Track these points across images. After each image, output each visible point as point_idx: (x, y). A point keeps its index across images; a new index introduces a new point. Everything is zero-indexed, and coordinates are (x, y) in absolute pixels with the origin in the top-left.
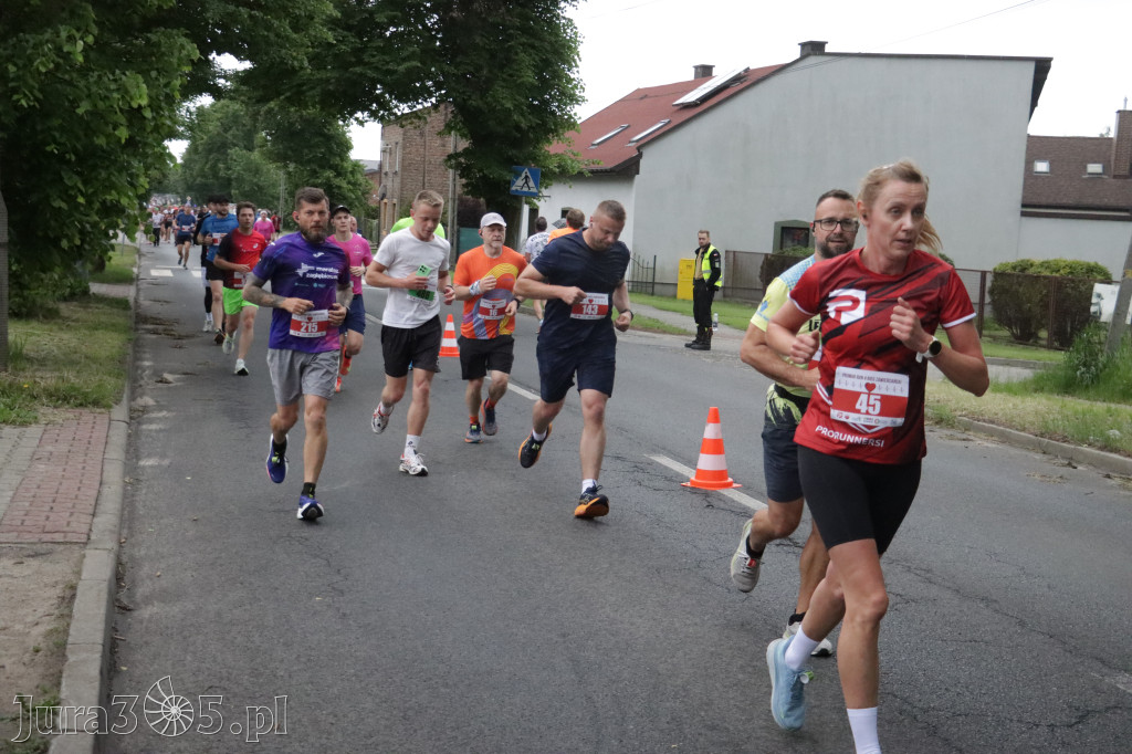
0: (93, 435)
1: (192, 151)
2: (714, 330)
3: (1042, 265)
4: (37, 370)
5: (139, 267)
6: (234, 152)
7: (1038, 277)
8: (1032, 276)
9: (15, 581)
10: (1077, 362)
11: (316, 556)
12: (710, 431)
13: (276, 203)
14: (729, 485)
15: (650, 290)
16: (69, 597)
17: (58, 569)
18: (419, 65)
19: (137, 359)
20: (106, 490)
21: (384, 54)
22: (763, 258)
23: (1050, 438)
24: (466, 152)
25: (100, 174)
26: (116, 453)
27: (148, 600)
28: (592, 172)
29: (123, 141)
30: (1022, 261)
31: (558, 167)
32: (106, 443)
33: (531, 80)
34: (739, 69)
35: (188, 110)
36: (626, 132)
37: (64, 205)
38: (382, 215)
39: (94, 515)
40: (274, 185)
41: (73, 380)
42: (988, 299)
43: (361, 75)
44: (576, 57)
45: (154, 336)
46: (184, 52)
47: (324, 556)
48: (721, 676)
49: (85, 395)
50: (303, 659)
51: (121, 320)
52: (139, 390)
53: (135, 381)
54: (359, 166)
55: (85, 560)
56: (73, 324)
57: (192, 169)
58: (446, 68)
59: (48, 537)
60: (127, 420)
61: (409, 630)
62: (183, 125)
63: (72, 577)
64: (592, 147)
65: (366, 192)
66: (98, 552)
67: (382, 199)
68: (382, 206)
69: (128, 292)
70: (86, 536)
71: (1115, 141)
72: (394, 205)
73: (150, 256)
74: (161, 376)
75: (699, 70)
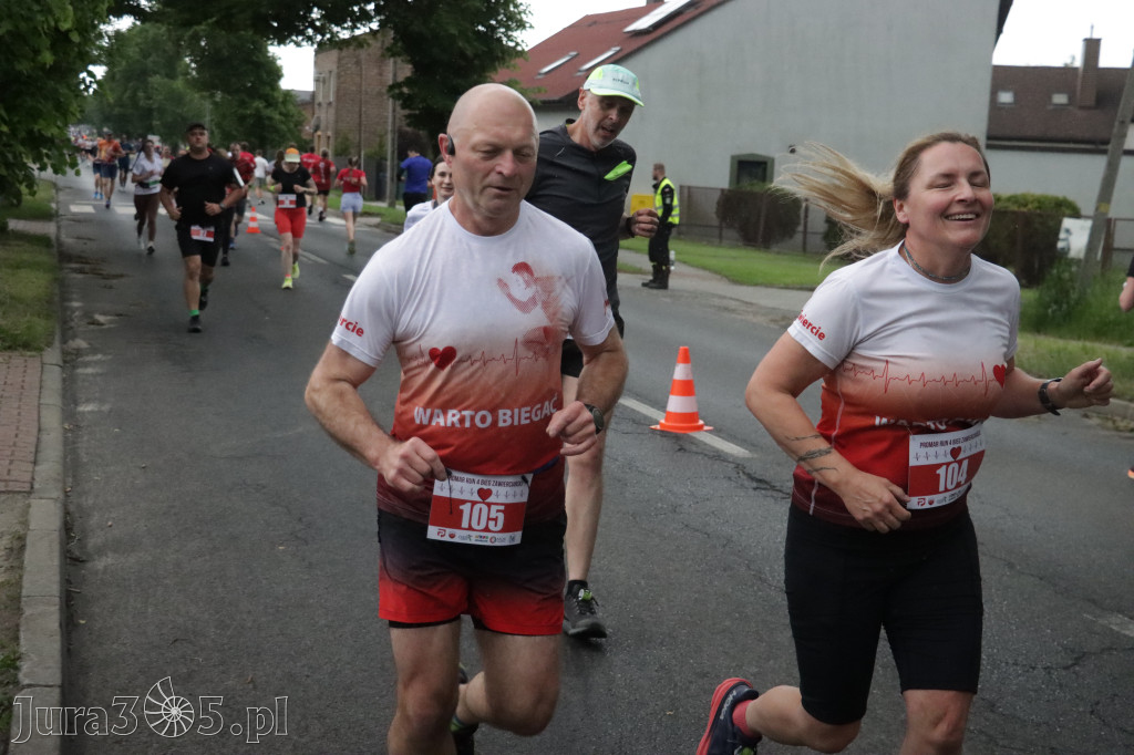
0: (27, 379)
1: (109, 76)
2: (672, 268)
3: (1009, 199)
5: (57, 203)
6: (156, 80)
7: (1005, 212)
8: (999, 211)
10: (1047, 299)
11: (275, 504)
12: (680, 372)
14: (700, 428)
16: (18, 547)
17: (1, 520)
19: (64, 298)
20: (44, 437)
22: (719, 193)
24: (408, 82)
26: (52, 398)
27: (101, 551)
28: (541, 102)
29: (48, 66)
32: (41, 388)
35: (106, 34)
39: (35, 463)
40: (199, 115)
45: (80, 276)
47: (283, 503)
49: (14, 337)
51: (43, 257)
52: (70, 332)
53: (65, 322)
54: (291, 96)
55: (31, 510)
57: (109, 98)
60: (61, 363)
62: (100, 50)
63: (18, 527)
64: (539, 77)
65: (299, 124)
66: (43, 501)
67: (316, 131)
68: (316, 138)
69: (49, 229)
70: (29, 485)
71: (1081, 71)
72: (329, 137)
73: (68, 190)
74: (92, 317)
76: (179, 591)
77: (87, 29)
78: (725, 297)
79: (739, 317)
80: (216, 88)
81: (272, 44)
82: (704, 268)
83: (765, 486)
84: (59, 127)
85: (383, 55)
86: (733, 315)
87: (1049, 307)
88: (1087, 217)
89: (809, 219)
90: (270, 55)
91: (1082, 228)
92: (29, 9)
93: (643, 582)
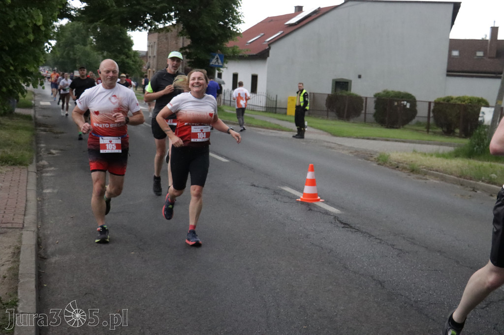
0: (21, 178)
1: (58, 45)
2: (306, 129)
3: (457, 99)
5: (35, 101)
6: (77, 46)
7: (456, 104)
8: (452, 104)
10: (474, 143)
11: (129, 233)
12: (310, 175)
14: (318, 200)
15: (274, 110)
16: (17, 253)
17: (9, 241)
18: (167, 5)
19: (37, 143)
20: (29, 204)
22: (326, 97)
23: (464, 178)
24: (189, 47)
25: (21, 56)
26: (32, 187)
27: (53, 254)
28: (249, 56)
29: (31, 41)
30: (448, 97)
31: (232, 53)
32: (27, 182)
33: (219, 13)
34: (315, 8)
36: (262, 37)
37: (4, 71)
39: (25, 215)
40: (97, 62)
41: (9, 153)
42: (432, 115)
44: (240, 2)
45: (45, 133)
47: (134, 234)
49: (16, 160)
51: (28, 125)
52: (40, 158)
53: (38, 153)
54: (137, 53)
55: (23, 236)
56: (6, 127)
58: (180, 7)
59: (4, 225)
60: (36, 171)
63: (17, 244)
64: (247, 44)
65: (141, 66)
66: (28, 232)
67: (148, 68)
68: (148, 72)
69: (31, 112)
70: (22, 225)
71: (489, 41)
72: (154, 71)
73: (39, 95)
74: (49, 151)
75: (297, 8)
76: (87, 272)
77: (48, 24)
78: (329, 142)
79: (335, 151)
80: (105, 51)
81: (129, 31)
82: (320, 129)
83: (347, 226)
84: (35, 68)
85: (178, 36)
86: (333, 150)
87: (475, 147)
88: (492, 107)
89: (367, 110)
90: (128, 35)
91: (490, 112)
92: (23, 16)
93: (293, 269)
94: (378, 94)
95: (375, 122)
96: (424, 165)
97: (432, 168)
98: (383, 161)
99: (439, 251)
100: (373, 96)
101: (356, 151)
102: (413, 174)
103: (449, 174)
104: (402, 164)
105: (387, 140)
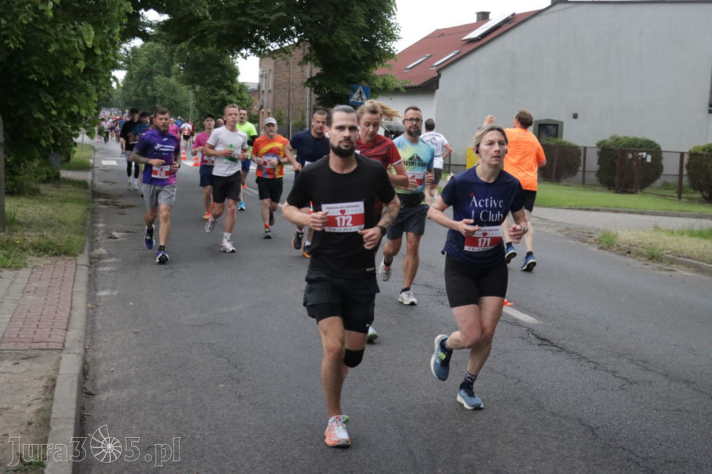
0: (65, 275)
1: (129, 77)
4: (25, 231)
5: (94, 159)
6: (157, 78)
9: (14, 376)
11: (220, 356)
13: (187, 113)
15: (447, 169)
16: (51, 387)
17: (42, 368)
18: (285, 15)
19: (93, 222)
20: (75, 313)
21: (260, 8)
24: (318, 77)
25: (65, 94)
26: (81, 287)
27: (105, 388)
28: (406, 88)
29: (82, 71)
30: (710, 145)
31: (383, 85)
32: (74, 280)
33: (363, 24)
34: (508, 14)
35: (125, 49)
36: (428, 60)
37: (41, 116)
38: (261, 120)
39: (67, 330)
40: (186, 101)
41: (50, 237)
42: (685, 172)
43: (245, 22)
44: (394, 8)
45: (105, 207)
46: (123, 9)
47: (226, 356)
48: (502, 435)
49: (59, 248)
50: (212, 427)
51: (82, 194)
52: (96, 244)
53: (93, 237)
54: (244, 87)
55: (62, 361)
56: (48, 199)
57: (128, 91)
58: (304, 17)
59: (35, 346)
60: (88, 264)
61: (285, 406)
62: (122, 60)
63: (53, 373)
64: (407, 71)
65: (250, 105)
66: (70, 355)
67: (261, 109)
68: (261, 114)
69: (86, 176)
70: (62, 345)
72: (269, 113)
73: (100, 151)
74: (110, 234)
75: (480, 15)
76: (154, 414)
80: (197, 84)
83: (547, 343)
89: (586, 163)
94: (603, 142)
95: (599, 184)
96: (670, 249)
97: (682, 253)
98: (608, 243)
99: (685, 381)
100: (595, 146)
101: (567, 229)
102: (654, 262)
103: (707, 263)
104: (635, 248)
105: (617, 212)
